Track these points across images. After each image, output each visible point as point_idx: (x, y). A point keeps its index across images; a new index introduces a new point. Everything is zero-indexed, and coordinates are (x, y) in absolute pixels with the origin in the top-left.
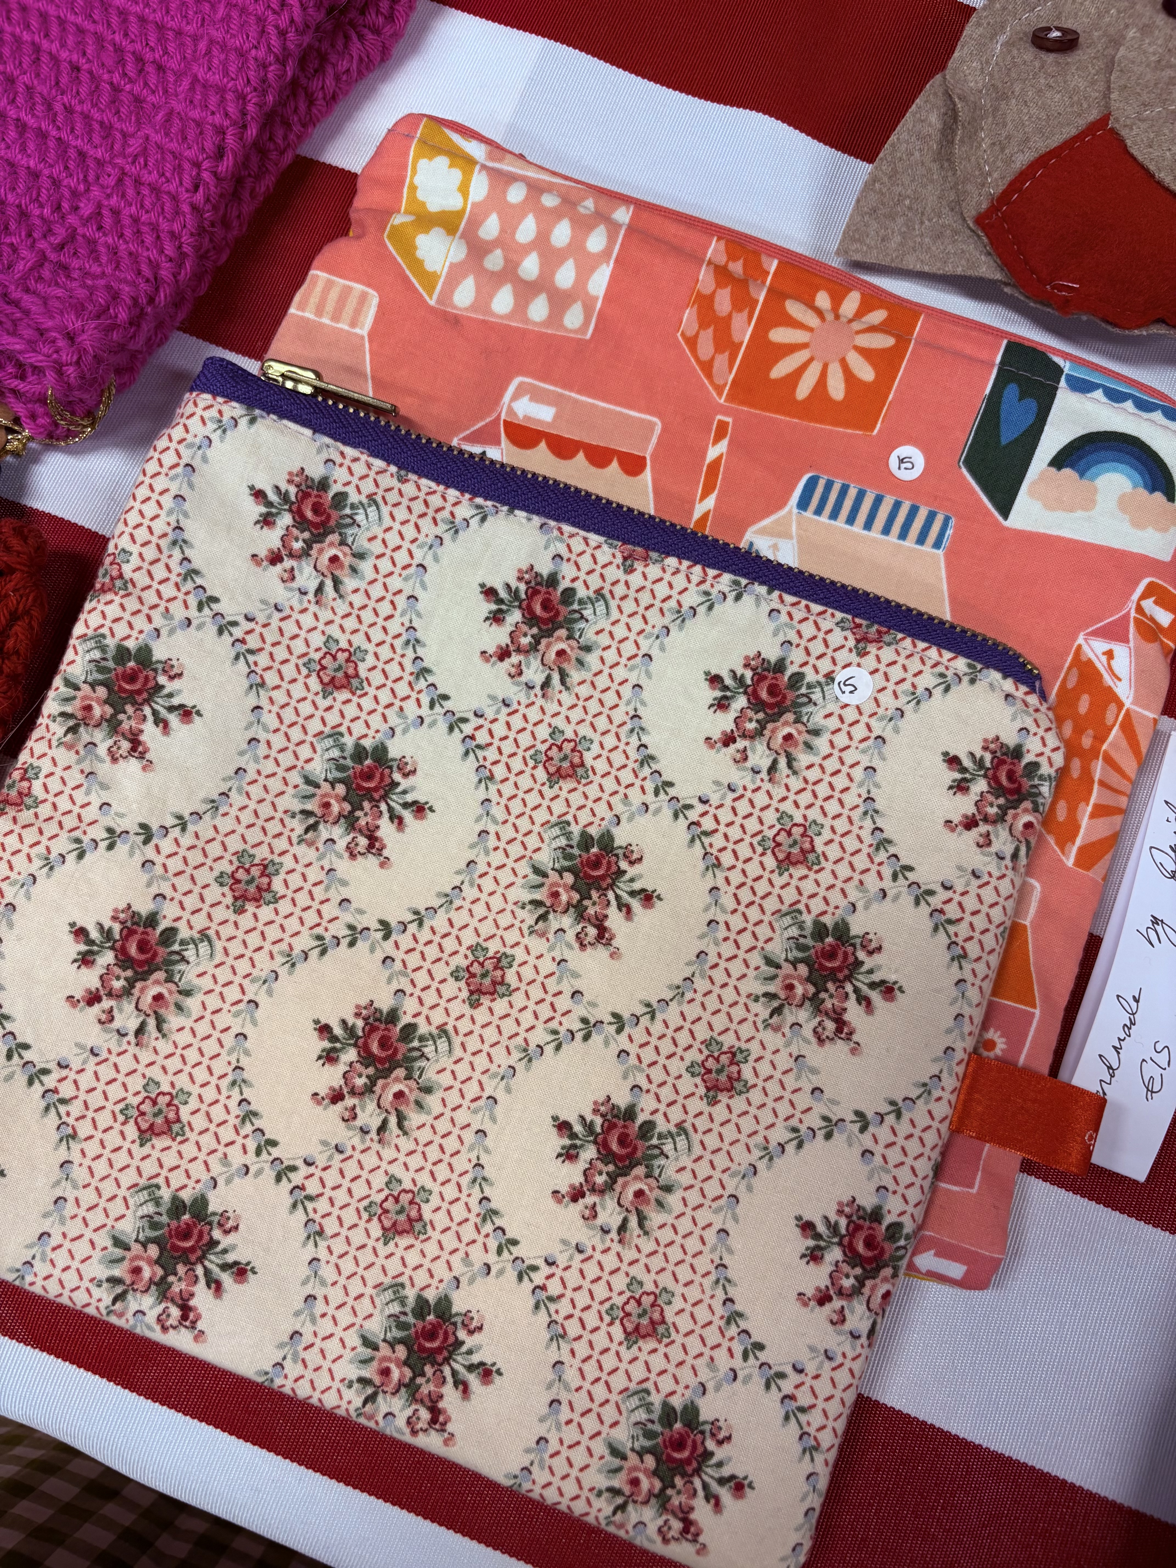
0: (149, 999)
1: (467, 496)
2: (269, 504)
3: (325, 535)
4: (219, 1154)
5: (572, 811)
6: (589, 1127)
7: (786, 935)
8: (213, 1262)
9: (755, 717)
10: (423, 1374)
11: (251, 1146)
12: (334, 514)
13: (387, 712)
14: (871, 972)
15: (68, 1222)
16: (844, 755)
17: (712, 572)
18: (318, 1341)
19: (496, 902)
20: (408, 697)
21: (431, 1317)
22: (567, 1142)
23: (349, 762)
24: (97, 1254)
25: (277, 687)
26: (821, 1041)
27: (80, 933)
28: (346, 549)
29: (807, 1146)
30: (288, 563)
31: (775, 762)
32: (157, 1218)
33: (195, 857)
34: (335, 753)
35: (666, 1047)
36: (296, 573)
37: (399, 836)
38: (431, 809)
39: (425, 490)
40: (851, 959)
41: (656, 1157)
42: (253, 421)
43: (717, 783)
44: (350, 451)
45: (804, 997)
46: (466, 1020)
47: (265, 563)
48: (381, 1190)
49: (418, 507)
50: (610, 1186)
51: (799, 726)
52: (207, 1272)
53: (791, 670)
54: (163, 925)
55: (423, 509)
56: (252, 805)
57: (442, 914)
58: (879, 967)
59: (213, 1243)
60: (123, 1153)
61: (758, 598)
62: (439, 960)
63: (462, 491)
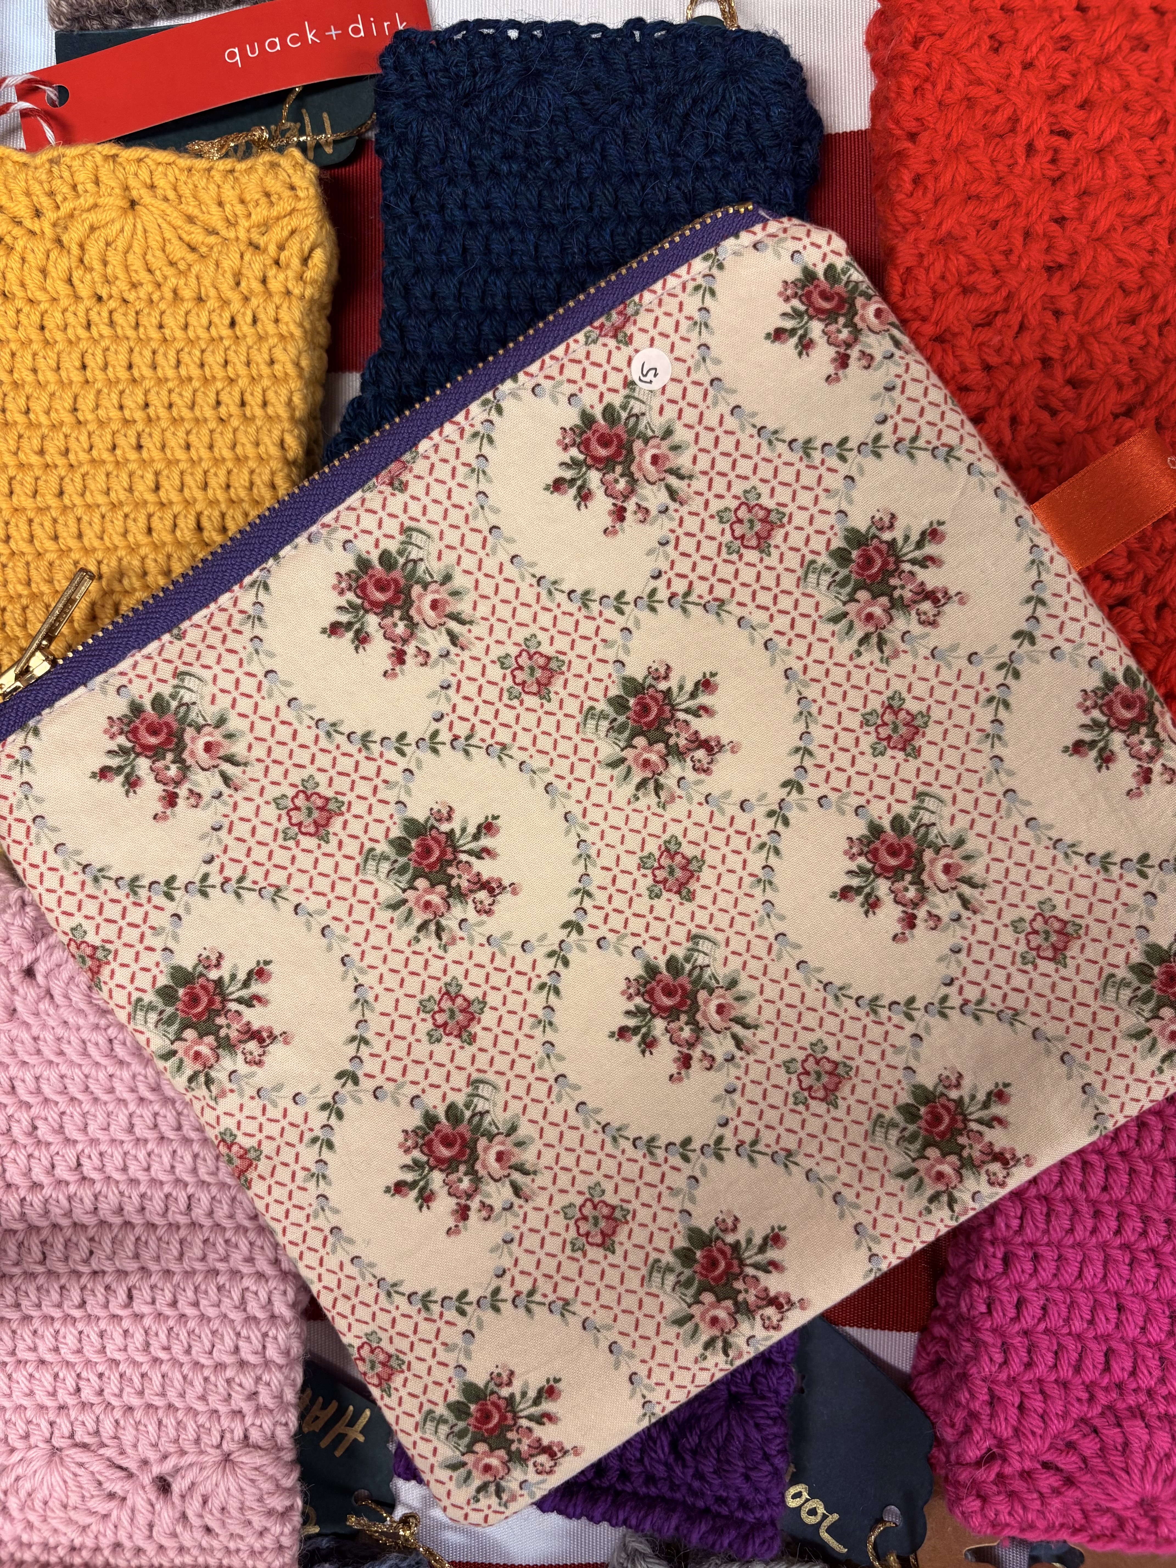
0: (496, 1165)
1: (236, 588)
2: (119, 770)
3: (181, 739)
4: (666, 1193)
5: (584, 697)
6: (862, 872)
7: (823, 588)
8: (751, 1256)
9: (616, 475)
10: (963, 1147)
11: (676, 1161)
12: (169, 718)
13: (380, 796)
14: (907, 538)
15: (635, 1352)
16: (705, 422)
17: (460, 417)
18: (875, 1214)
19: (617, 818)
20: (379, 769)
21: (923, 1110)
22: (860, 899)
23: (402, 860)
24: (678, 1345)
25: (290, 877)
26: (933, 624)
27: (399, 1188)
28: (207, 730)
29: (1011, 700)
30: (182, 791)
31: (669, 488)
32: (683, 1278)
33: (398, 1049)
34: (385, 866)
35: (843, 760)
36: (197, 790)
37: (499, 861)
38: (496, 818)
39: (203, 622)
40: (884, 547)
41: (927, 834)
42: (36, 732)
43: (650, 552)
44: (125, 665)
45: (887, 611)
46: (699, 914)
47: (169, 812)
48: (790, 1081)
49: (214, 638)
50: (923, 889)
51: (652, 442)
52: (756, 1266)
53: (598, 412)
54: (441, 1112)
55: (219, 635)
56: (383, 969)
57: (592, 871)
58: (908, 528)
59: (736, 1246)
60: (609, 1271)
61: (514, 394)
62: (631, 900)
63: (229, 589)
